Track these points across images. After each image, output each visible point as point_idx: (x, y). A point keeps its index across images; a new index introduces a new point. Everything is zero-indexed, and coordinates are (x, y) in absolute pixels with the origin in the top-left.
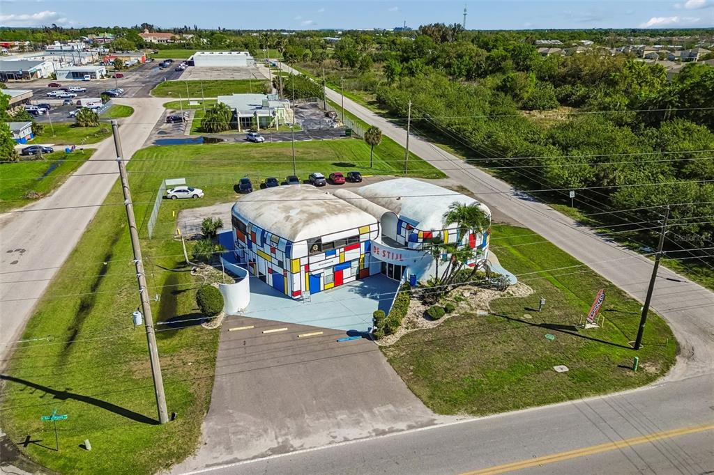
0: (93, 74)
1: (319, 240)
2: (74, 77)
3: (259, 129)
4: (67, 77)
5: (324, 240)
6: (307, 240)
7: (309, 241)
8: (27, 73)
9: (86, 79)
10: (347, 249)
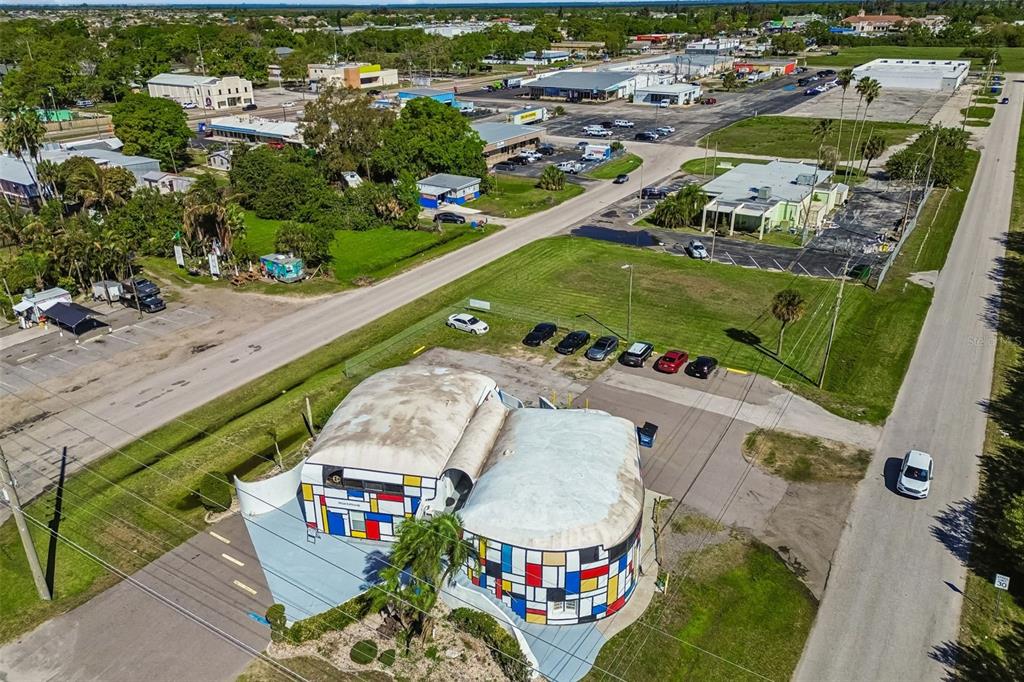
0: (674, 99)
1: (339, 472)
2: (652, 101)
3: (732, 232)
4: (644, 101)
5: (347, 474)
6: (324, 466)
7: (326, 468)
8: (604, 92)
9: (663, 105)
10: (380, 497)
